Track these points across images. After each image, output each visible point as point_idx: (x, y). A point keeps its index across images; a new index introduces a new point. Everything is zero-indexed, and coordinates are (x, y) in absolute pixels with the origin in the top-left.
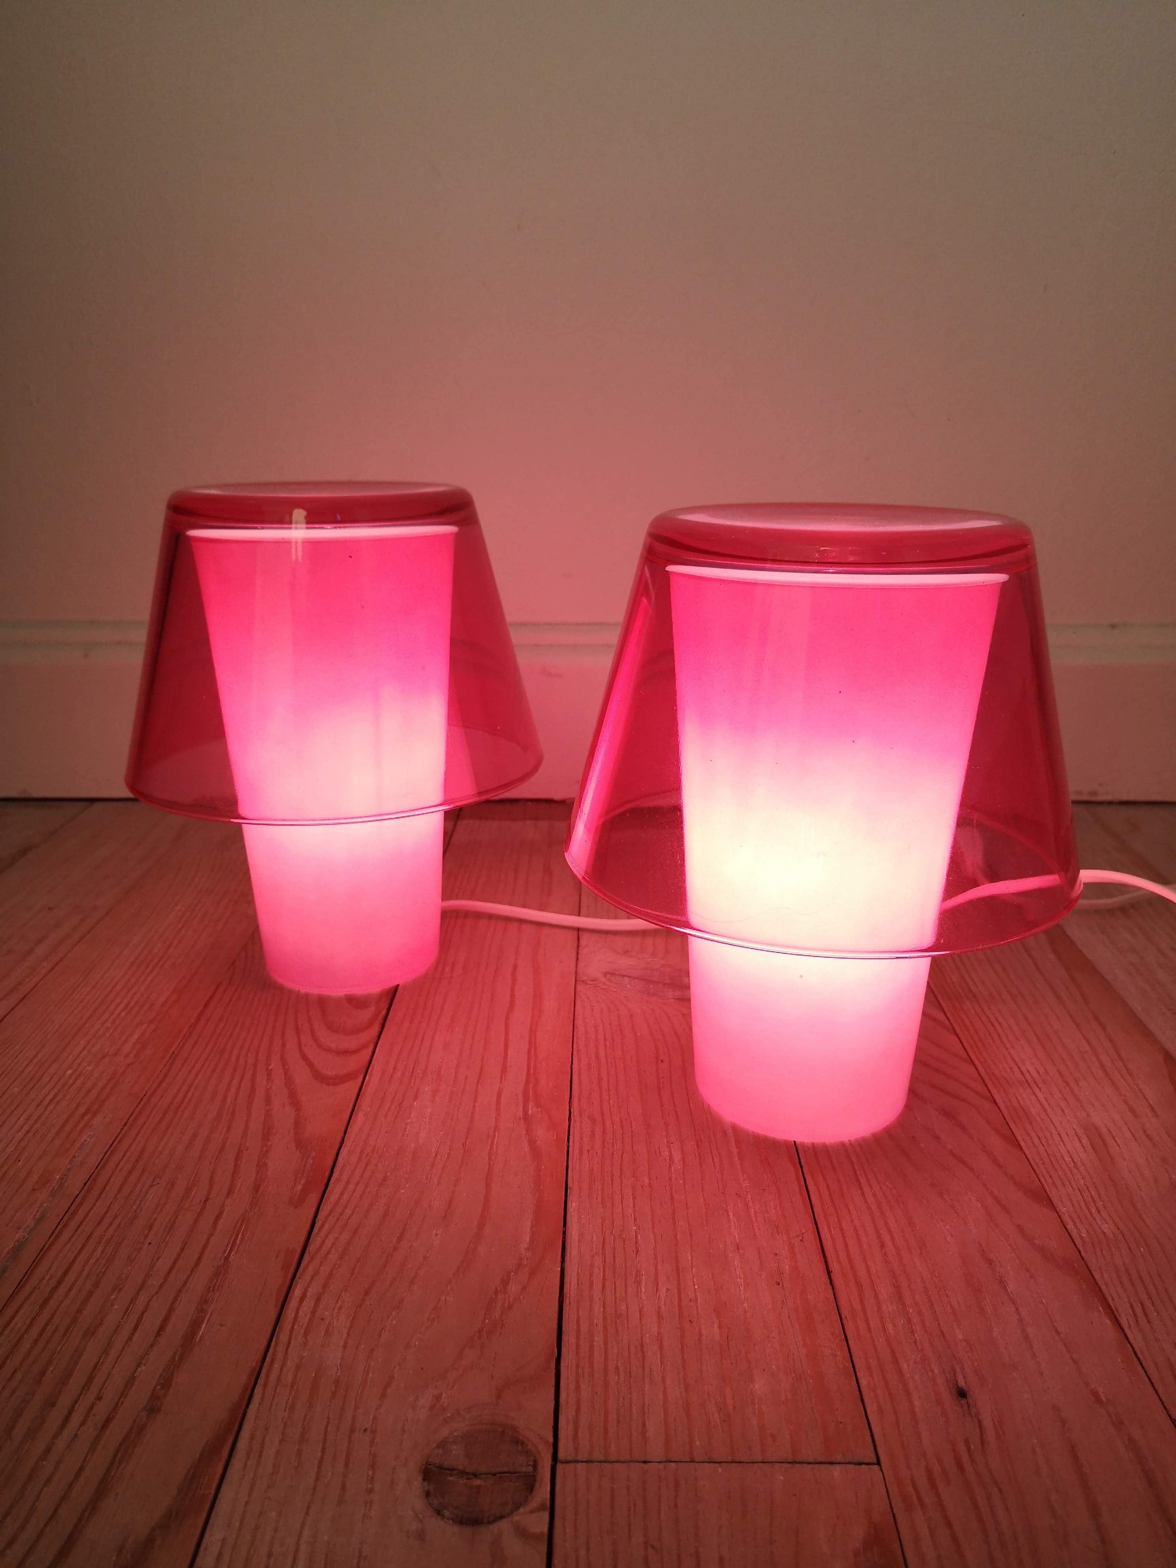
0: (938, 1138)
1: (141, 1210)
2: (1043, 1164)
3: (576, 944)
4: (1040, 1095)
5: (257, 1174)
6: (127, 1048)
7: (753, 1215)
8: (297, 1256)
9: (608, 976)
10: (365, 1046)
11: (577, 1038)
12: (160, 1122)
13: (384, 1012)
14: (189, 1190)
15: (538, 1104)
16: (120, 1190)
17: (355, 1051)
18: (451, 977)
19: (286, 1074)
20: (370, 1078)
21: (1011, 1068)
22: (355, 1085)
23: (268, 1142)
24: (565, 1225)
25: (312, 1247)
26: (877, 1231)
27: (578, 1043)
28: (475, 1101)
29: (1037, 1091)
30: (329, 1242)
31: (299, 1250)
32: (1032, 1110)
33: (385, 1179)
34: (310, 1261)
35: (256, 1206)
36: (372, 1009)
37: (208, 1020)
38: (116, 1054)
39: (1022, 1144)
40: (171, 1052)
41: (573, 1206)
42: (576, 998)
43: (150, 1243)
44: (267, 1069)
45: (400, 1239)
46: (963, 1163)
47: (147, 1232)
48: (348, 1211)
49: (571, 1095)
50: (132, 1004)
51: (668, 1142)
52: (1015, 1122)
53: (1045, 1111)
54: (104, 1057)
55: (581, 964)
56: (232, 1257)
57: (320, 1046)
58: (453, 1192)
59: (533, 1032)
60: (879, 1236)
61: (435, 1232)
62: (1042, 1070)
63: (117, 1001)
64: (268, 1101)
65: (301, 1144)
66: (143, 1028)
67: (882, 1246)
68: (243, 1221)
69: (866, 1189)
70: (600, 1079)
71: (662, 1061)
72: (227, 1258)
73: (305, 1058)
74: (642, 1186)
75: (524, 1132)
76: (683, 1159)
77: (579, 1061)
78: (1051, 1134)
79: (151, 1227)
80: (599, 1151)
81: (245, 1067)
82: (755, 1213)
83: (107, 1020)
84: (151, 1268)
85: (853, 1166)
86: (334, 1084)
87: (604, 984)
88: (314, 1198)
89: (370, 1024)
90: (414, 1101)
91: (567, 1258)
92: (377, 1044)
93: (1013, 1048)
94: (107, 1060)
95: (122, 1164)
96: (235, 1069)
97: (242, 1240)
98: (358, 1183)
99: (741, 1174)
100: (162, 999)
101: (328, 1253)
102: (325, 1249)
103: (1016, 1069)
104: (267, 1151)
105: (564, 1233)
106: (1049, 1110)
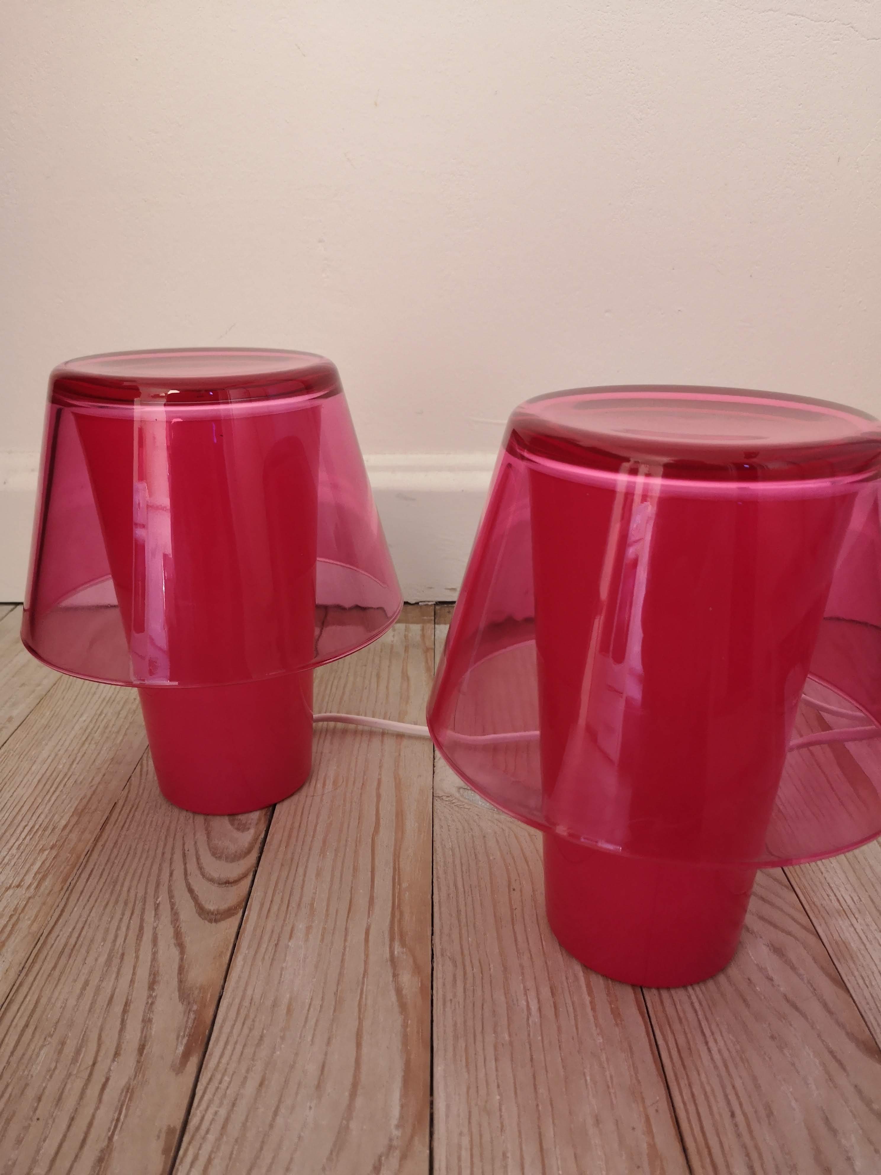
0: (771, 979)
1: (32, 1077)
2: (870, 1009)
3: (432, 757)
4: (857, 925)
5: (142, 1032)
6: (28, 879)
7: (608, 1078)
8: (177, 1136)
9: (461, 790)
10: (245, 876)
11: (436, 863)
12: (54, 968)
13: (262, 836)
14: (78, 1052)
15: (403, 944)
16: (12, 1053)
17: (236, 882)
18: (323, 795)
19: (172, 909)
20: (249, 915)
21: (828, 896)
22: (235, 921)
23: (153, 993)
24: (432, 1094)
25: (194, 1122)
26: (726, 1096)
27: (437, 869)
28: (345, 940)
29: (854, 921)
30: (209, 1116)
31: (179, 1127)
32: (852, 945)
33: (262, 1038)
34: (190, 1143)
35: (140, 1073)
36: (252, 831)
37: (103, 846)
38: (18, 886)
39: (848, 985)
40: (68, 883)
41: (438, 1070)
42: (434, 818)
43: (38, 1119)
44: (155, 903)
45: (276, 1113)
46: (797, 1009)
47: (36, 1105)
48: (227, 1079)
49: (433, 930)
50: (37, 827)
51: (524, 987)
52: (839, 960)
53: (865, 945)
54: (7, 889)
55: (437, 778)
56: (116, 1137)
57: (203, 875)
58: (326, 1054)
59: (397, 856)
60: (729, 1103)
61: (308, 1104)
62: (856, 899)
63: (23, 824)
64: (155, 941)
65: (184, 994)
66: (46, 852)
67: (733, 1115)
68: (127, 1092)
69: (712, 1044)
70: (459, 911)
71: (514, 890)
72: (110, 1139)
73: (191, 891)
74: (503, 1045)
75: (391, 979)
76: (540, 1009)
77: (439, 889)
78: (873, 973)
79: (39, 1099)
80: (461, 1001)
81: (135, 901)
82: (611, 1077)
83: (12, 847)
84: (38, 1151)
85: (697, 1015)
86: (216, 921)
87: (459, 800)
88: (194, 1061)
89: (249, 851)
90: (289, 941)
91: (436, 1136)
92: (256, 872)
93: (827, 871)
94: (10, 892)
95: (16, 1021)
96: (126, 903)
97: (126, 1116)
98: (236, 1043)
99: (594, 1028)
100: (63, 822)
101: (207, 1132)
102: (204, 1127)
103: (833, 897)
104: (152, 1003)
105: (432, 1103)
106: (868, 945)
